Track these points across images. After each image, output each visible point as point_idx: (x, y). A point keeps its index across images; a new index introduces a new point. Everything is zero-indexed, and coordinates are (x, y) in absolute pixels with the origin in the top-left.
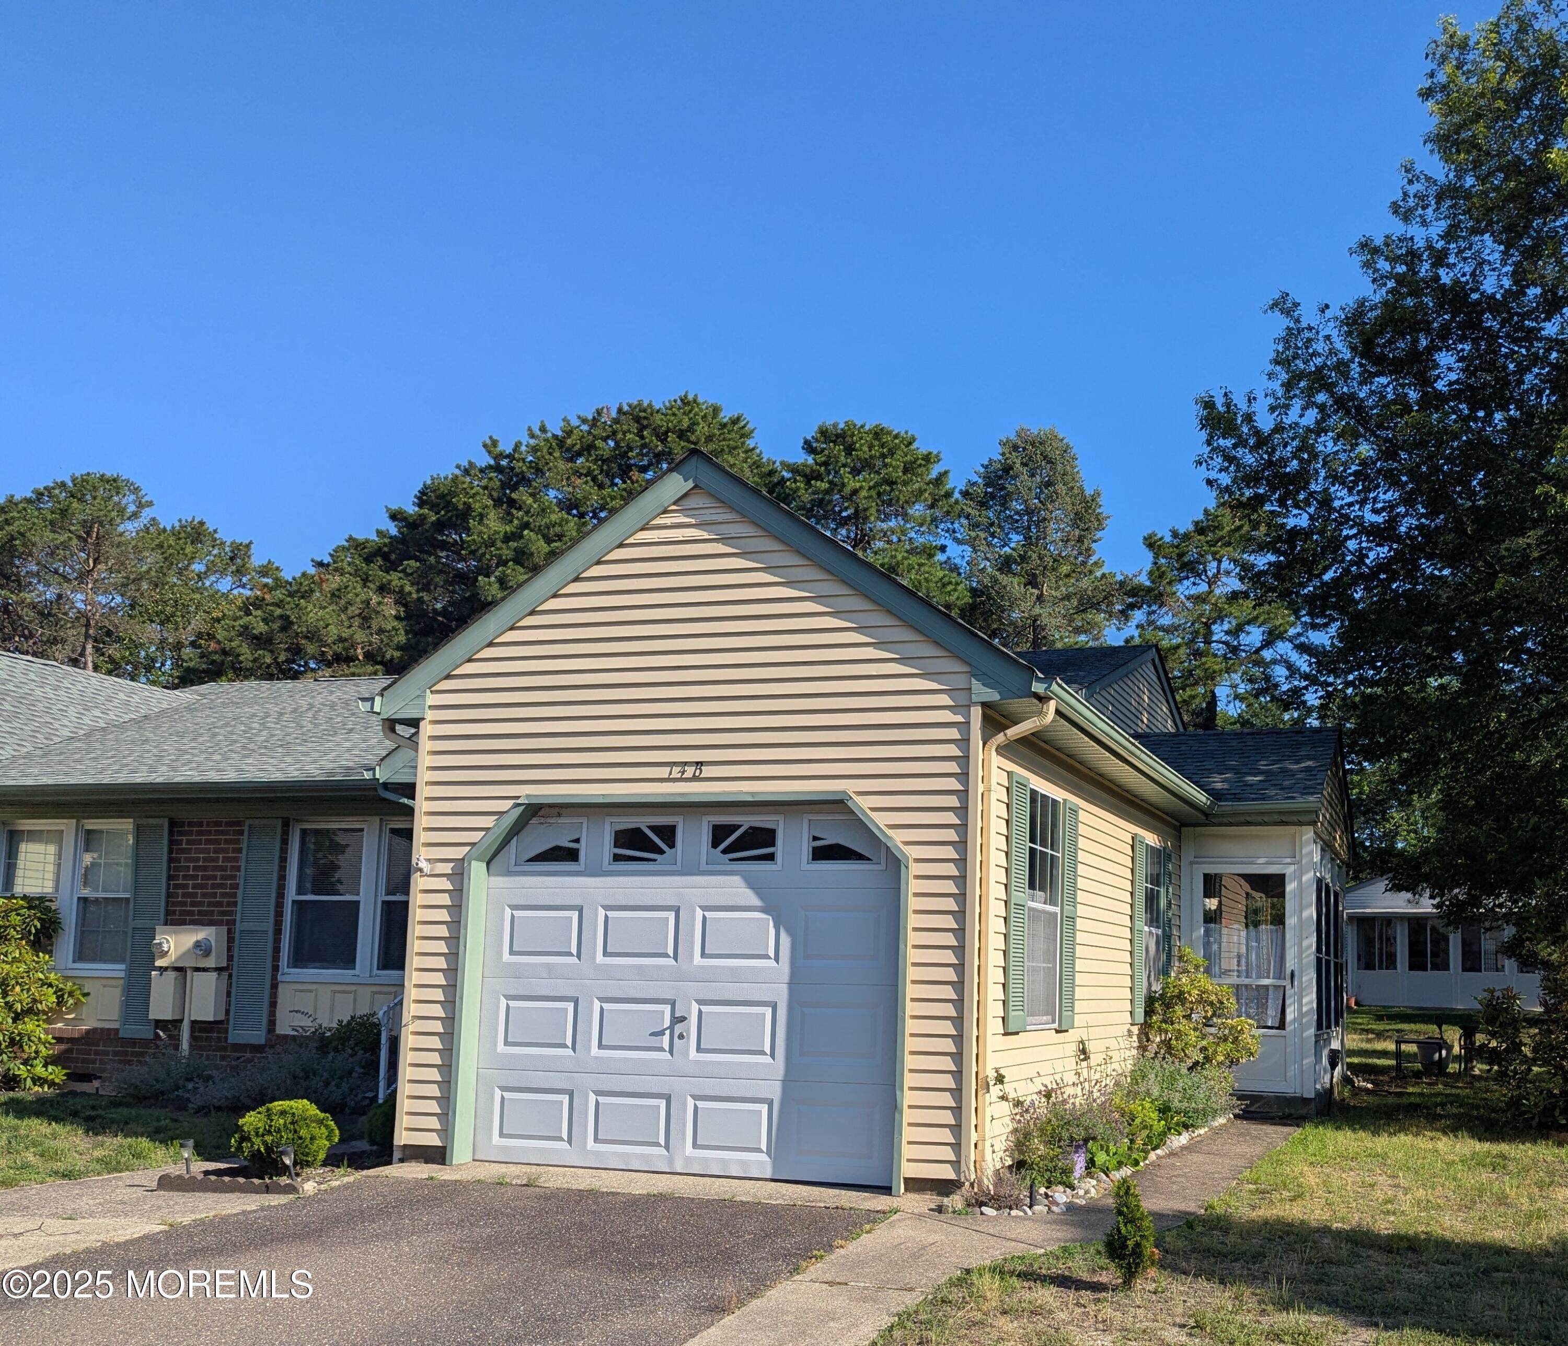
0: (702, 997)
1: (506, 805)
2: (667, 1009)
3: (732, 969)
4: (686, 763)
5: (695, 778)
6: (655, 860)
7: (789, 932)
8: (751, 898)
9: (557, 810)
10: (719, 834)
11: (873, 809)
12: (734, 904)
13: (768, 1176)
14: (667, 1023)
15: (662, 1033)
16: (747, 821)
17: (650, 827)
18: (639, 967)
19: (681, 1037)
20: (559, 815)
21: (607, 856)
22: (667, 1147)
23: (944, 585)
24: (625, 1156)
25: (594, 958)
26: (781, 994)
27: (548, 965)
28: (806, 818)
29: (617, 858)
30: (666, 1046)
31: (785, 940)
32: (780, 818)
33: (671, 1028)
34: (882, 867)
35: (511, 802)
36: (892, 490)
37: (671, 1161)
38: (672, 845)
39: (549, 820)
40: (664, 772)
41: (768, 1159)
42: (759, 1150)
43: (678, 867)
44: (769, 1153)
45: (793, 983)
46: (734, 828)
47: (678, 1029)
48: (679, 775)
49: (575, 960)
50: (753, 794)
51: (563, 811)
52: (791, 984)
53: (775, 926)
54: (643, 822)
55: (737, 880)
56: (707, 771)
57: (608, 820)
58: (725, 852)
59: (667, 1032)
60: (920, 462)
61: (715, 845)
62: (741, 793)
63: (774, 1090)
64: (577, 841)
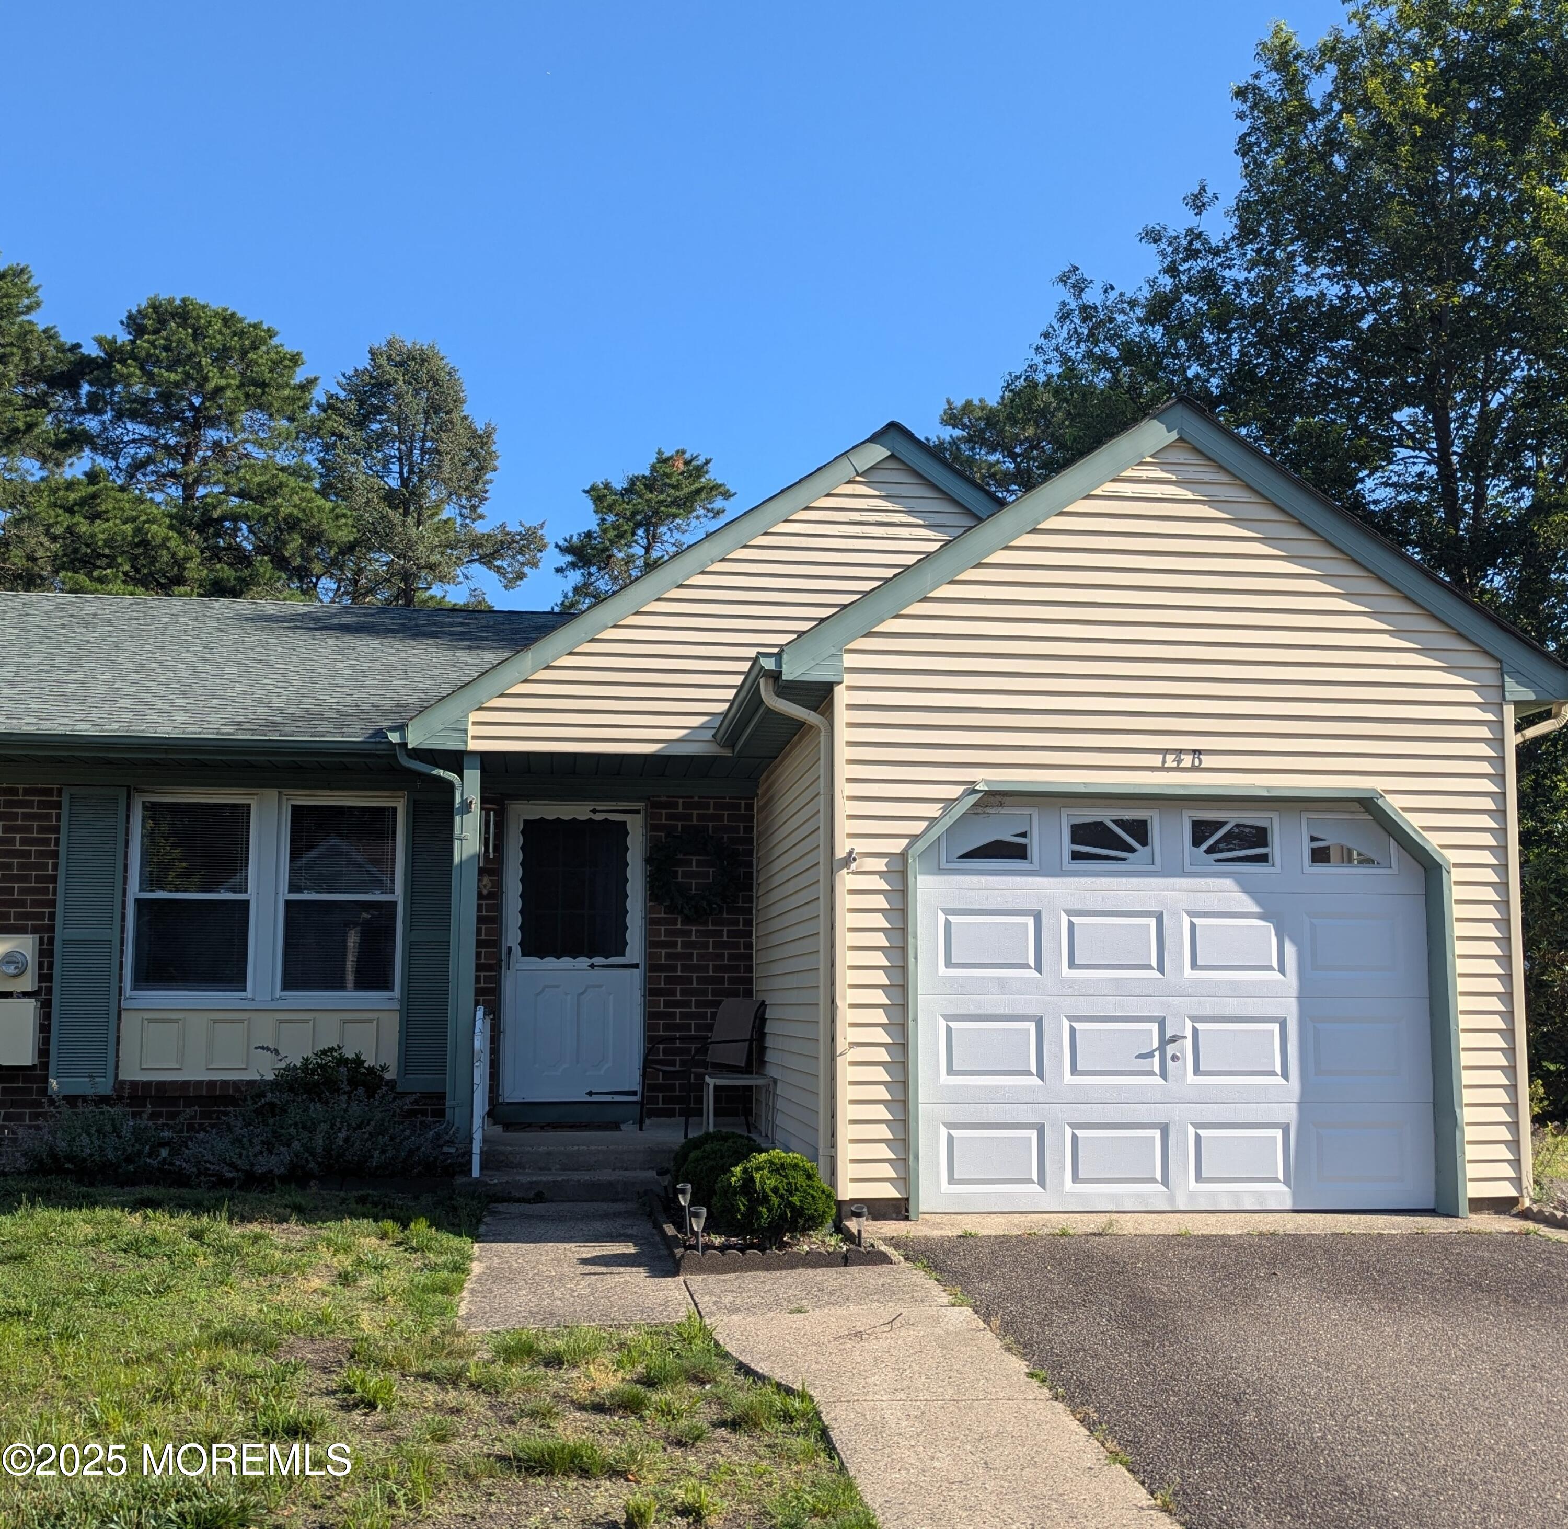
0: (1196, 1014)
1: (955, 792)
2: (1155, 1027)
3: (1230, 981)
4: (1181, 751)
5: (1194, 769)
6: (1124, 859)
7: (1294, 941)
8: (1248, 904)
9: (998, 798)
10: (1201, 831)
11: (1404, 809)
12: (1228, 909)
13: (1289, 1207)
14: (1156, 1044)
15: (1150, 1055)
16: (1233, 818)
17: (1115, 822)
18: (1116, 981)
19: (1174, 1058)
20: (1001, 805)
21: (1067, 856)
22: (1165, 1182)
23: (337, 517)
24: (1114, 1196)
25: (1060, 970)
26: (1290, 1008)
27: (1000, 980)
28: (1305, 816)
29: (1076, 856)
30: (1157, 1069)
31: (1290, 950)
32: (1275, 816)
33: (1162, 1048)
34: (1395, 869)
35: (961, 789)
36: (264, 393)
37: (1172, 1198)
38: (1144, 842)
39: (988, 810)
40: (1156, 760)
41: (1285, 1188)
42: (1276, 1180)
43: (1157, 867)
44: (1286, 1182)
45: (1303, 997)
46: (1218, 825)
47: (1171, 1049)
48: (1175, 764)
49: (1033, 973)
50: (1268, 788)
51: (1007, 800)
52: (1300, 998)
53: (1277, 935)
54: (1106, 815)
55: (1228, 883)
56: (1208, 761)
57: (1065, 813)
58: (1209, 851)
59: (1157, 1054)
60: (287, 362)
61: (1197, 842)
62: (1253, 786)
63: (1289, 1113)
64: (1024, 835)
